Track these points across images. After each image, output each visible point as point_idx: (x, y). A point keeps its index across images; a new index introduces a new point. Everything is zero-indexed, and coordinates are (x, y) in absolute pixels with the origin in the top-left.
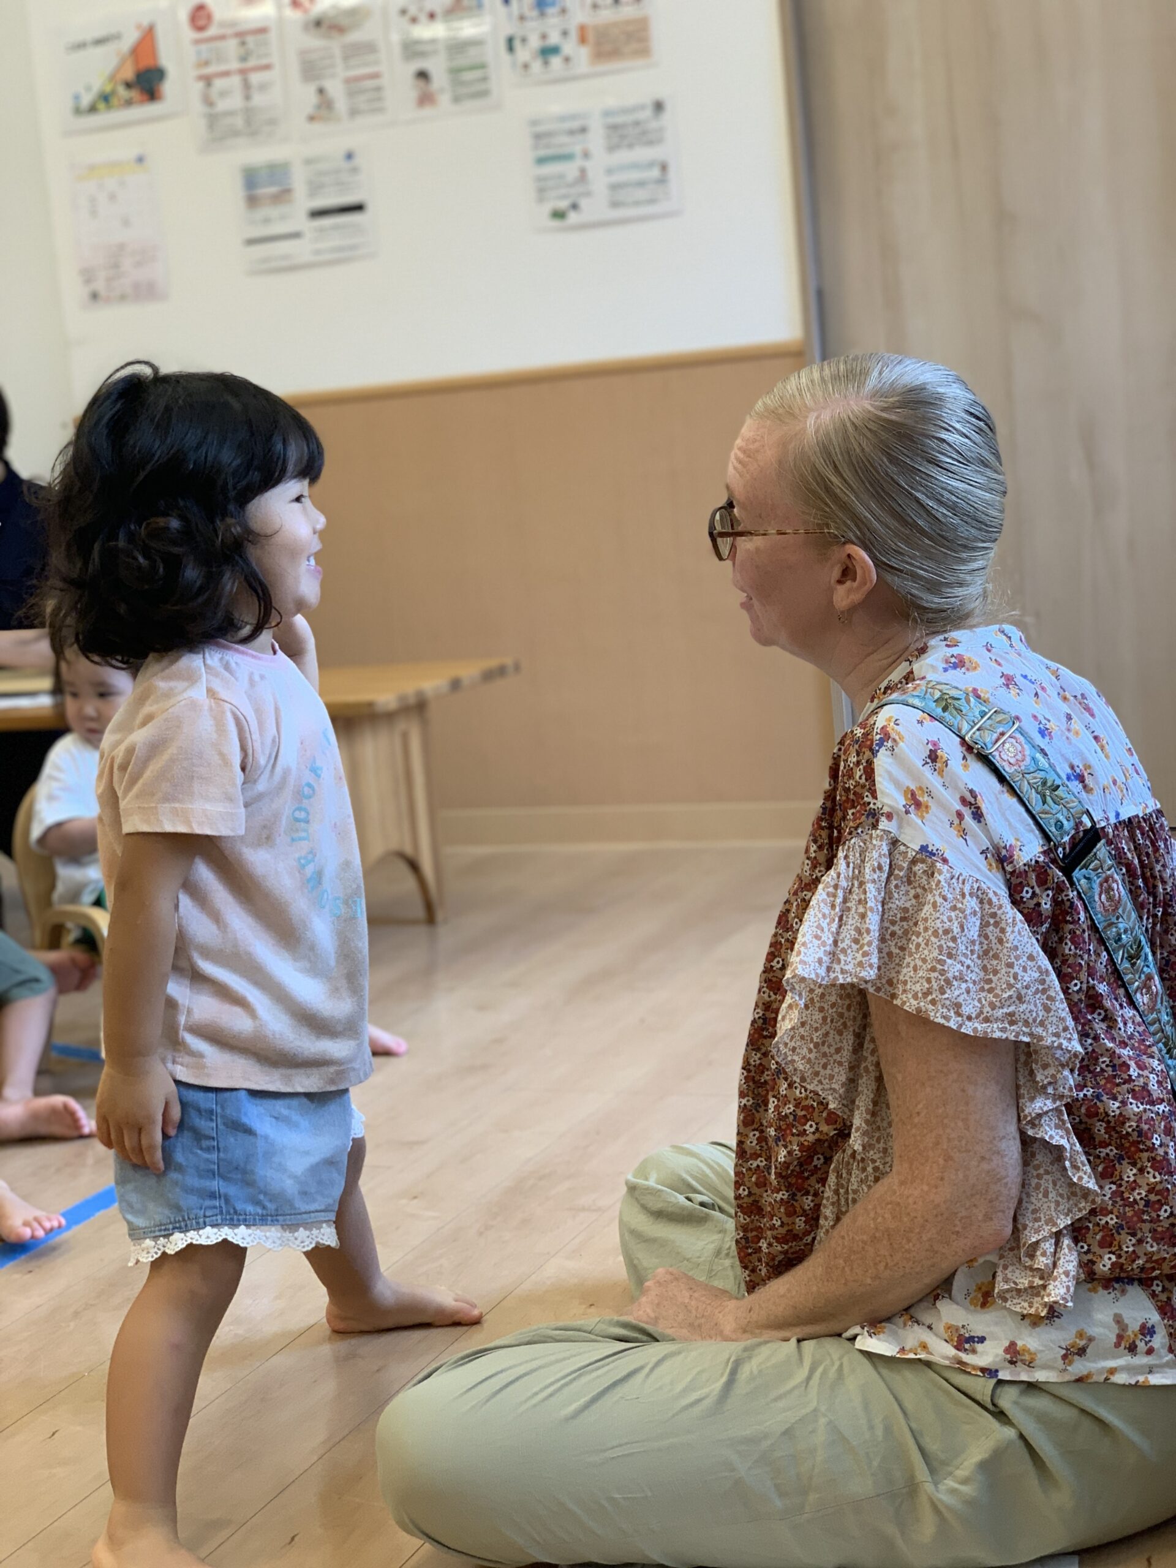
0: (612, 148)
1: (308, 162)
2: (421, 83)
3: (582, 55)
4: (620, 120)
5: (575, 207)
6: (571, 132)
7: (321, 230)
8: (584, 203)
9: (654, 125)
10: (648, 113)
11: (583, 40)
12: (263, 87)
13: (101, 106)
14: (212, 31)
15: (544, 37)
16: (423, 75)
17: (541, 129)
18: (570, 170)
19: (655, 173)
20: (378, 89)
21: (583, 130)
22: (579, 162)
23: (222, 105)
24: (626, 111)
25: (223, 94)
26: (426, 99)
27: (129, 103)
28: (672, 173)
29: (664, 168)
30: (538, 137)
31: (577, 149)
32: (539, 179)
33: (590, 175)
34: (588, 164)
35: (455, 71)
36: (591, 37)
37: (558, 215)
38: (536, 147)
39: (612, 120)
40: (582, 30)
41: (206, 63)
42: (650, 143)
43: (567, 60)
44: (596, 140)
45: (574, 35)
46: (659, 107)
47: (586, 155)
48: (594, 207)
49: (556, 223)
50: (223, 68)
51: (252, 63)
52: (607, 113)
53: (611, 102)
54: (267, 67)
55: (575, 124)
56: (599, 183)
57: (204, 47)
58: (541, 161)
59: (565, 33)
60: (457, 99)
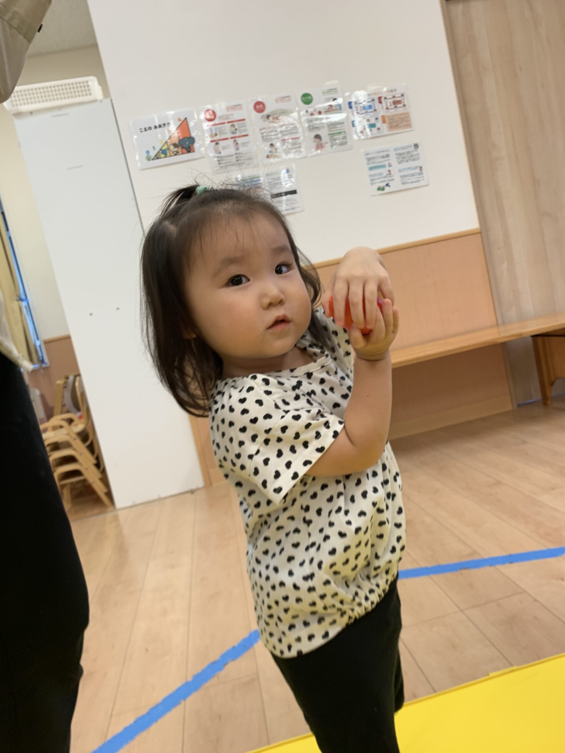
0: (399, 163)
2: (317, 140)
3: (384, 127)
5: (387, 185)
6: (383, 157)
9: (415, 153)
10: (412, 148)
11: (384, 122)
12: (244, 144)
13: (163, 156)
14: (217, 121)
15: (368, 120)
16: (318, 137)
17: (369, 156)
18: (384, 171)
19: (418, 171)
21: (388, 156)
22: (388, 168)
23: (224, 153)
24: (403, 148)
25: (224, 148)
26: (319, 146)
27: (177, 154)
28: (423, 170)
29: (421, 168)
30: (369, 159)
31: (386, 163)
32: (370, 176)
33: (392, 172)
34: (390, 168)
35: (332, 135)
36: (387, 120)
38: (368, 164)
39: (398, 152)
40: (383, 117)
41: (216, 135)
42: (414, 160)
43: (379, 129)
44: (393, 159)
45: (380, 119)
46: (416, 146)
47: (390, 165)
48: (396, 185)
51: (238, 134)
52: (396, 150)
54: (247, 135)
55: (385, 154)
56: (396, 176)
58: (371, 169)
59: (377, 119)
60: (332, 146)
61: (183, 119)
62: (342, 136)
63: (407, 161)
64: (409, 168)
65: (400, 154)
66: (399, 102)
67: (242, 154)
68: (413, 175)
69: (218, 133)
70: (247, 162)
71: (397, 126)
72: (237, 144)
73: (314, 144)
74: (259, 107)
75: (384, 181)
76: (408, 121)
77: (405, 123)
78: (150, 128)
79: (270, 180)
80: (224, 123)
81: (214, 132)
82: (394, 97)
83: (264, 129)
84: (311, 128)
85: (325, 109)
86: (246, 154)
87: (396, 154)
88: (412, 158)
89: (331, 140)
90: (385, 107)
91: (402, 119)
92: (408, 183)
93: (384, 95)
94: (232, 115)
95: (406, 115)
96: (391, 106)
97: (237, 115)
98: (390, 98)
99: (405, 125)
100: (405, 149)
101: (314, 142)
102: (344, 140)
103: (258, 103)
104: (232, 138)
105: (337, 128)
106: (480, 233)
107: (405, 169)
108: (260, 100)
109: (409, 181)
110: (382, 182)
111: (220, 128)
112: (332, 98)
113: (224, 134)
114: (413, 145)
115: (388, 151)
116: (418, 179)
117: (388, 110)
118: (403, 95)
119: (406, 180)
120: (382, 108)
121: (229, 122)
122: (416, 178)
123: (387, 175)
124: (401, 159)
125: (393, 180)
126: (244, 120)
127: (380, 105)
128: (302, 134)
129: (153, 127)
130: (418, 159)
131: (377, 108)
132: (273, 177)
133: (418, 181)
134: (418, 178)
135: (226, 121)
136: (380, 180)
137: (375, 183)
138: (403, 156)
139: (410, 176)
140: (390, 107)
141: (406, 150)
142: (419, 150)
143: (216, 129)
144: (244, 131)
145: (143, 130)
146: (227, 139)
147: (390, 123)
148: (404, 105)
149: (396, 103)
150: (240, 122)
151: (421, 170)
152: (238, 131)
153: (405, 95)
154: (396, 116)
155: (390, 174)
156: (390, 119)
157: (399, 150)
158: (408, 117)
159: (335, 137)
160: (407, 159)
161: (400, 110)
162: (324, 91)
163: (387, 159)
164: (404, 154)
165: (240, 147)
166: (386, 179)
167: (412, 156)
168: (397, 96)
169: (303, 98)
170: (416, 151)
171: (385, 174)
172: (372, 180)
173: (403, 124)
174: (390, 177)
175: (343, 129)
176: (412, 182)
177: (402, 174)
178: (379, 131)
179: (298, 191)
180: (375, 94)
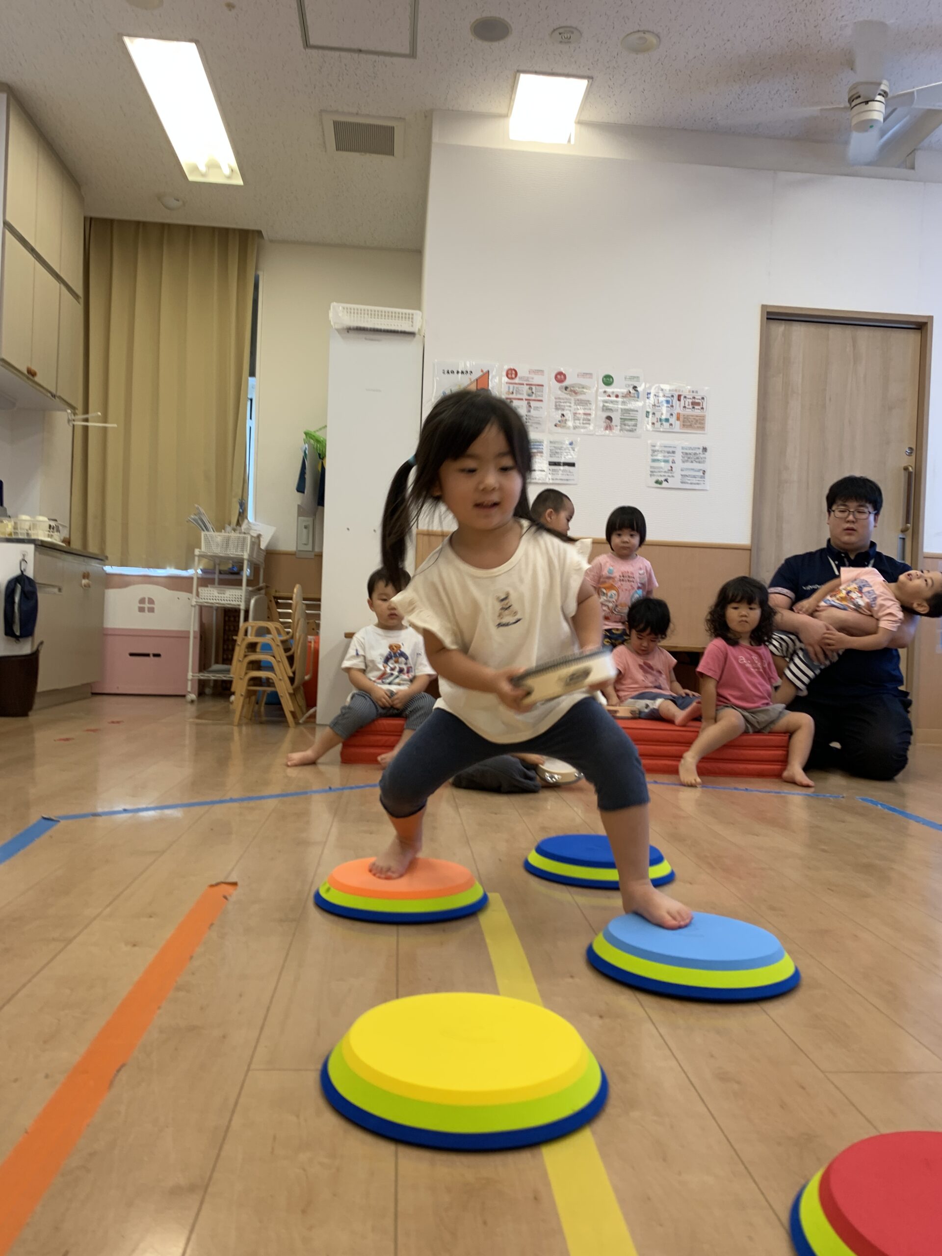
0: (683, 462)
1: (551, 442)
2: (608, 421)
3: (677, 425)
4: (688, 451)
5: (666, 480)
6: (668, 452)
7: (553, 470)
8: (670, 479)
9: (702, 456)
10: (701, 451)
14: (517, 380)
16: (609, 418)
20: (589, 420)
21: (674, 452)
24: (690, 448)
26: (609, 428)
28: (706, 474)
29: (704, 472)
31: (671, 459)
32: (651, 467)
37: (657, 482)
42: (699, 462)
44: (678, 457)
45: (675, 416)
46: (705, 449)
49: (658, 486)
50: (519, 396)
52: (683, 448)
53: (686, 444)
54: (541, 401)
55: (671, 450)
57: (511, 386)
60: (621, 430)
61: (485, 371)
62: (633, 423)
63: (692, 462)
64: (693, 469)
65: (686, 454)
66: (698, 404)
67: (533, 417)
68: (694, 477)
69: (515, 392)
70: (535, 425)
71: (690, 426)
72: (530, 406)
73: (605, 424)
74: (560, 377)
75: (665, 476)
76: (702, 423)
77: (699, 425)
78: (453, 372)
79: (552, 448)
80: (523, 384)
81: (511, 390)
82: (694, 398)
83: (559, 398)
84: (605, 409)
85: (622, 393)
86: (537, 418)
87: (682, 452)
88: (696, 460)
89: (621, 424)
90: (682, 404)
91: (697, 421)
92: (687, 483)
93: (684, 394)
94: (533, 378)
95: (702, 418)
96: (689, 405)
97: (537, 379)
98: (690, 399)
99: (698, 427)
100: (692, 450)
101: (605, 422)
102: (634, 428)
103: (560, 373)
104: (526, 400)
105: (629, 414)
106: (750, 550)
107: (687, 469)
108: (562, 370)
109: (689, 482)
110: (661, 476)
111: (517, 388)
112: (631, 385)
113: (520, 394)
114: (702, 448)
115: (674, 447)
116: (699, 482)
117: (684, 409)
118: (703, 398)
119: (686, 479)
120: (680, 406)
121: (527, 385)
122: (696, 480)
123: (669, 470)
124: (686, 459)
125: (673, 476)
126: (542, 386)
127: (678, 402)
128: (594, 412)
129: (455, 372)
130: (704, 462)
131: (674, 405)
132: (556, 445)
133: (698, 484)
134: (698, 480)
135: (525, 383)
136: (659, 474)
137: (654, 475)
138: (689, 456)
139: (691, 477)
140: (687, 406)
141: (694, 452)
142: (706, 453)
143: (514, 387)
144: (539, 396)
145: (446, 372)
146: (522, 399)
147: (684, 422)
148: (702, 408)
149: (694, 404)
150: (537, 387)
151: (704, 474)
152: (534, 395)
153: (705, 399)
154: (692, 416)
155: (672, 470)
156: (685, 418)
157: (686, 449)
158: (704, 420)
159: (626, 422)
160: (693, 460)
161: (697, 412)
162: (626, 376)
163: (673, 455)
164: (690, 454)
165: (532, 410)
166: (666, 474)
167: (698, 458)
168: (697, 397)
169: (604, 379)
170: (704, 454)
171: (666, 470)
172: (651, 472)
173: (696, 426)
174: (671, 473)
175: (636, 417)
176: (691, 484)
177: (683, 473)
178: (671, 427)
179: (576, 465)
180: (676, 390)
